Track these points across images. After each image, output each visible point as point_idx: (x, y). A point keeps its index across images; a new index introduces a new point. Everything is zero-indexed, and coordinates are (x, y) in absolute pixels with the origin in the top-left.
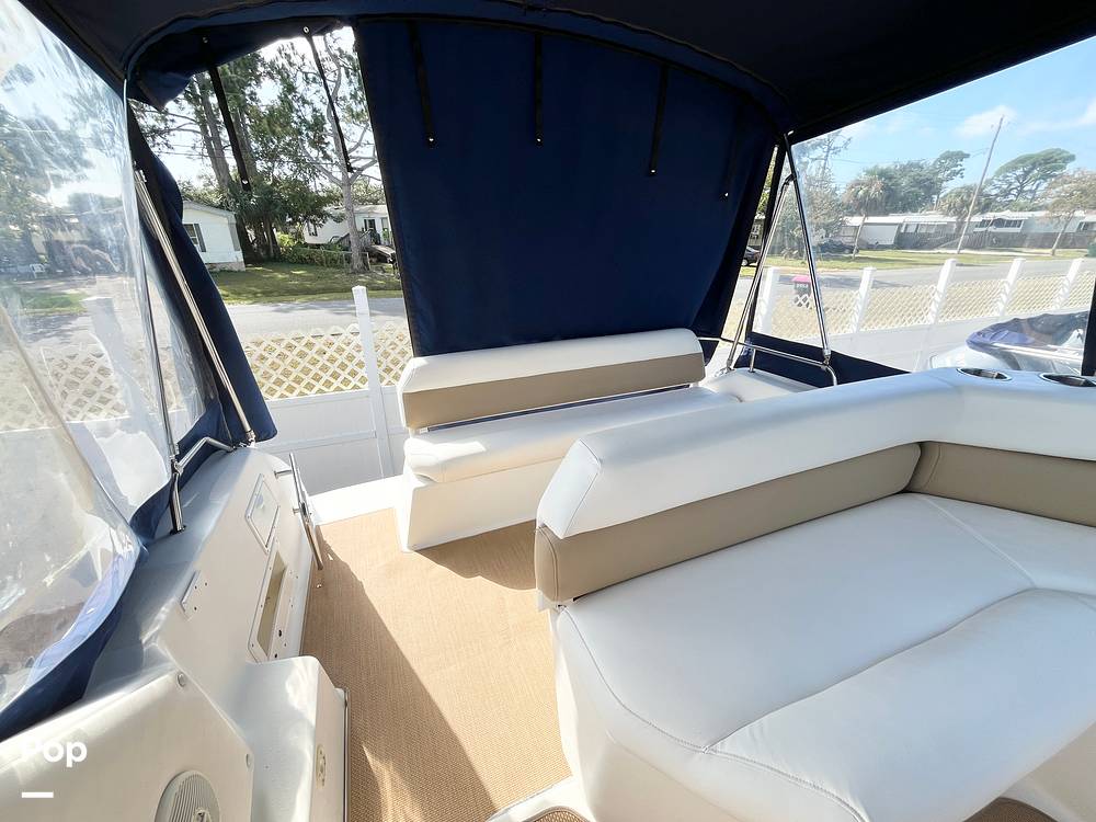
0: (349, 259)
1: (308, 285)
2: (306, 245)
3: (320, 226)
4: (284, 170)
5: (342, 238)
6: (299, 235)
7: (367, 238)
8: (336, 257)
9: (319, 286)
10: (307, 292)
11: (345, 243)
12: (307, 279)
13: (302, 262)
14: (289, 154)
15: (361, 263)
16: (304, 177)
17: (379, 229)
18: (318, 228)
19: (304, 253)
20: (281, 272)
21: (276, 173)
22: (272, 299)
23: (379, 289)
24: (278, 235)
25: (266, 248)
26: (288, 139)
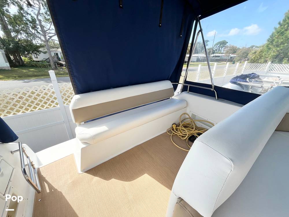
0: (50, 65)
1: (36, 74)
2: (34, 61)
3: (38, 55)
4: (23, 36)
5: (47, 59)
6: (31, 58)
7: (56, 59)
8: (45, 64)
9: (40, 74)
10: (36, 76)
11: (48, 60)
12: (35, 72)
13: (32, 66)
14: (24, 31)
15: (54, 67)
16: (30, 39)
17: (60, 56)
18: (38, 56)
19: (33, 63)
20: (25, 70)
21: (19, 37)
22: (22, 78)
23: (61, 74)
24: (23, 58)
25: (19, 62)
26: (22, 26)
